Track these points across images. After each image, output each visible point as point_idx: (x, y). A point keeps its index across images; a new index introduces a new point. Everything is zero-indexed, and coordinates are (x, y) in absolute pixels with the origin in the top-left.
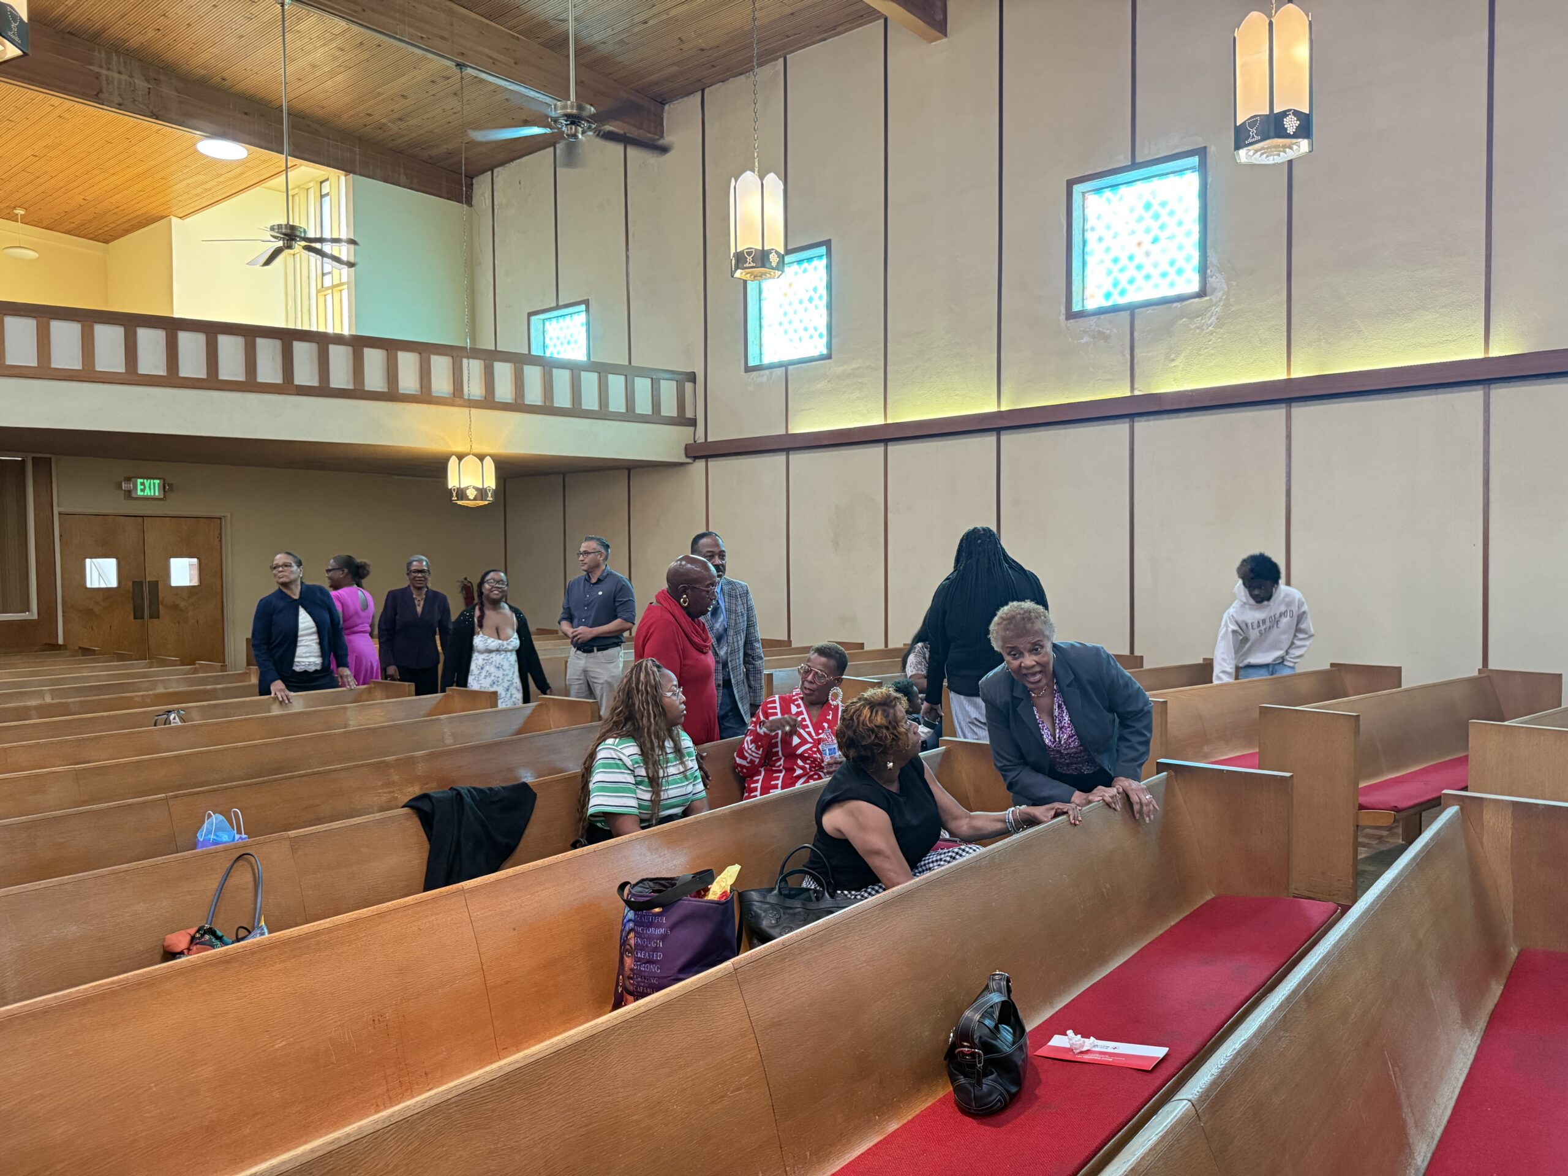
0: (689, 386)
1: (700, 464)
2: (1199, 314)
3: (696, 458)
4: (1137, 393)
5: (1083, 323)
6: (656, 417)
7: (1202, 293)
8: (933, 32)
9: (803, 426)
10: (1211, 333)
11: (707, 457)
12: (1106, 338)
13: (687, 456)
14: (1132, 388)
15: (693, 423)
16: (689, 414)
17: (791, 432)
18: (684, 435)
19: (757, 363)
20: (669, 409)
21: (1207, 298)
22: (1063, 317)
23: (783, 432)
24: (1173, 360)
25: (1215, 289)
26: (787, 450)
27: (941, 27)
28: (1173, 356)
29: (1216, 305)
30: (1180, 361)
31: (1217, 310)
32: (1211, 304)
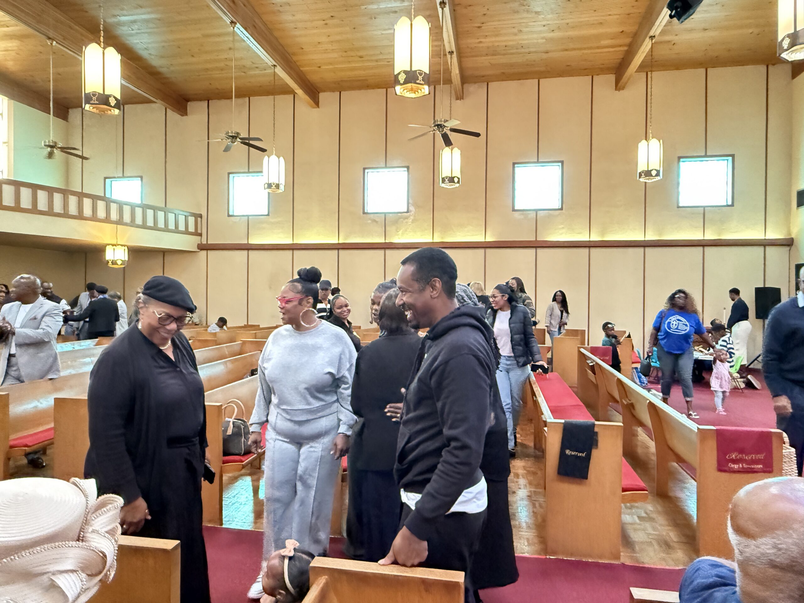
0: (199, 219)
1: (204, 253)
2: (407, 218)
3: (202, 249)
4: (387, 241)
5: (369, 216)
6: (187, 232)
7: (408, 212)
8: (315, 106)
9: (254, 240)
10: (410, 225)
11: (207, 250)
12: (376, 222)
13: (198, 249)
14: (385, 240)
15: (200, 235)
16: (199, 231)
17: (250, 243)
18: (196, 239)
19: (232, 214)
20: (192, 229)
22: (362, 213)
23: (246, 242)
24: (398, 232)
25: (411, 211)
26: (248, 249)
27: (317, 103)
29: (412, 216)
30: (400, 232)
31: (412, 217)
32: (410, 215)
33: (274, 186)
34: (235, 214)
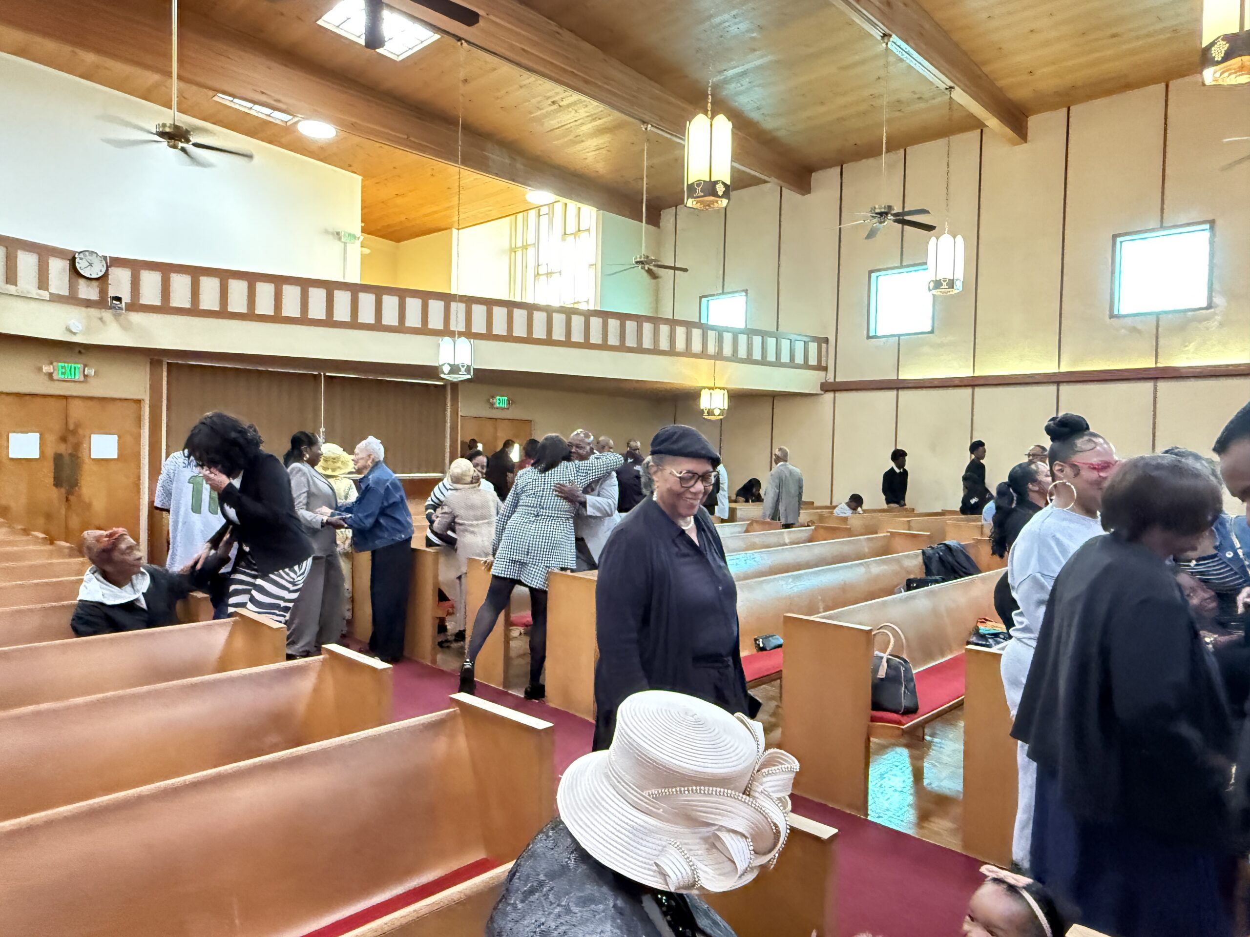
0: (824, 346)
1: (829, 396)
2: (1207, 319)
3: (826, 391)
4: (1159, 365)
5: (1122, 321)
6: (806, 366)
7: (1209, 307)
8: (1020, 140)
9: (906, 375)
10: (1214, 331)
11: (834, 391)
12: (1138, 331)
13: (822, 390)
14: (1156, 363)
15: (825, 369)
16: (824, 364)
17: (901, 377)
18: (818, 377)
19: (874, 334)
20: (813, 361)
21: (1213, 310)
22: (1107, 317)
23: (896, 378)
24: (1186, 346)
25: (1217, 305)
26: (898, 389)
27: (1023, 136)
28: (1187, 344)
29: (1218, 314)
30: (1191, 347)
31: (1218, 318)
32: (1215, 314)
33: (944, 284)
34: (878, 334)
